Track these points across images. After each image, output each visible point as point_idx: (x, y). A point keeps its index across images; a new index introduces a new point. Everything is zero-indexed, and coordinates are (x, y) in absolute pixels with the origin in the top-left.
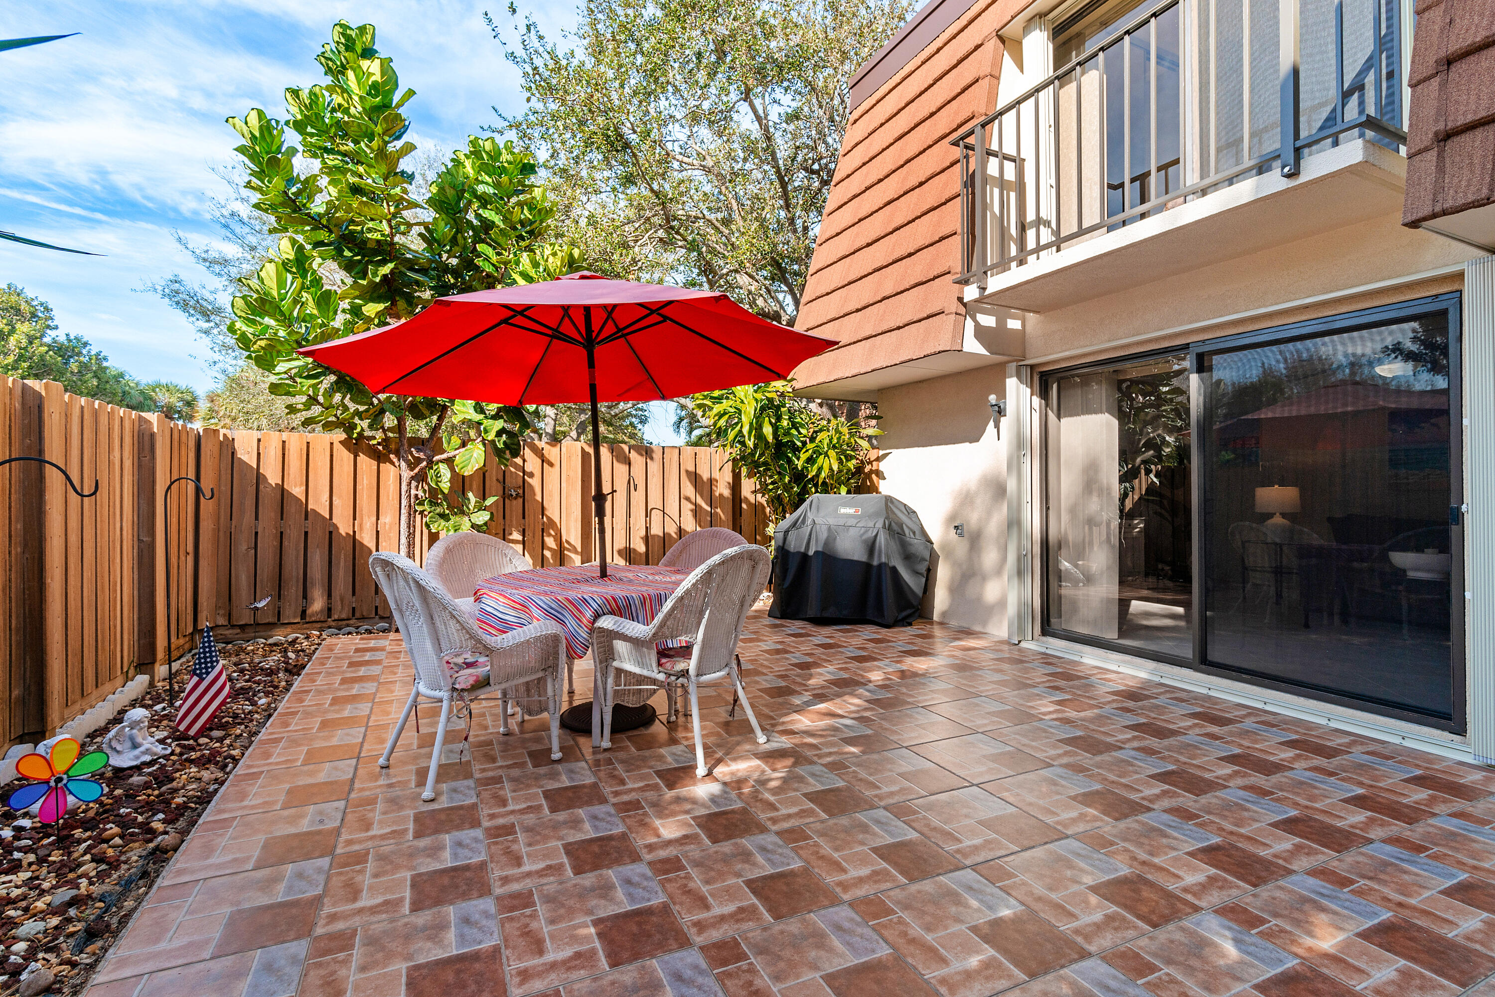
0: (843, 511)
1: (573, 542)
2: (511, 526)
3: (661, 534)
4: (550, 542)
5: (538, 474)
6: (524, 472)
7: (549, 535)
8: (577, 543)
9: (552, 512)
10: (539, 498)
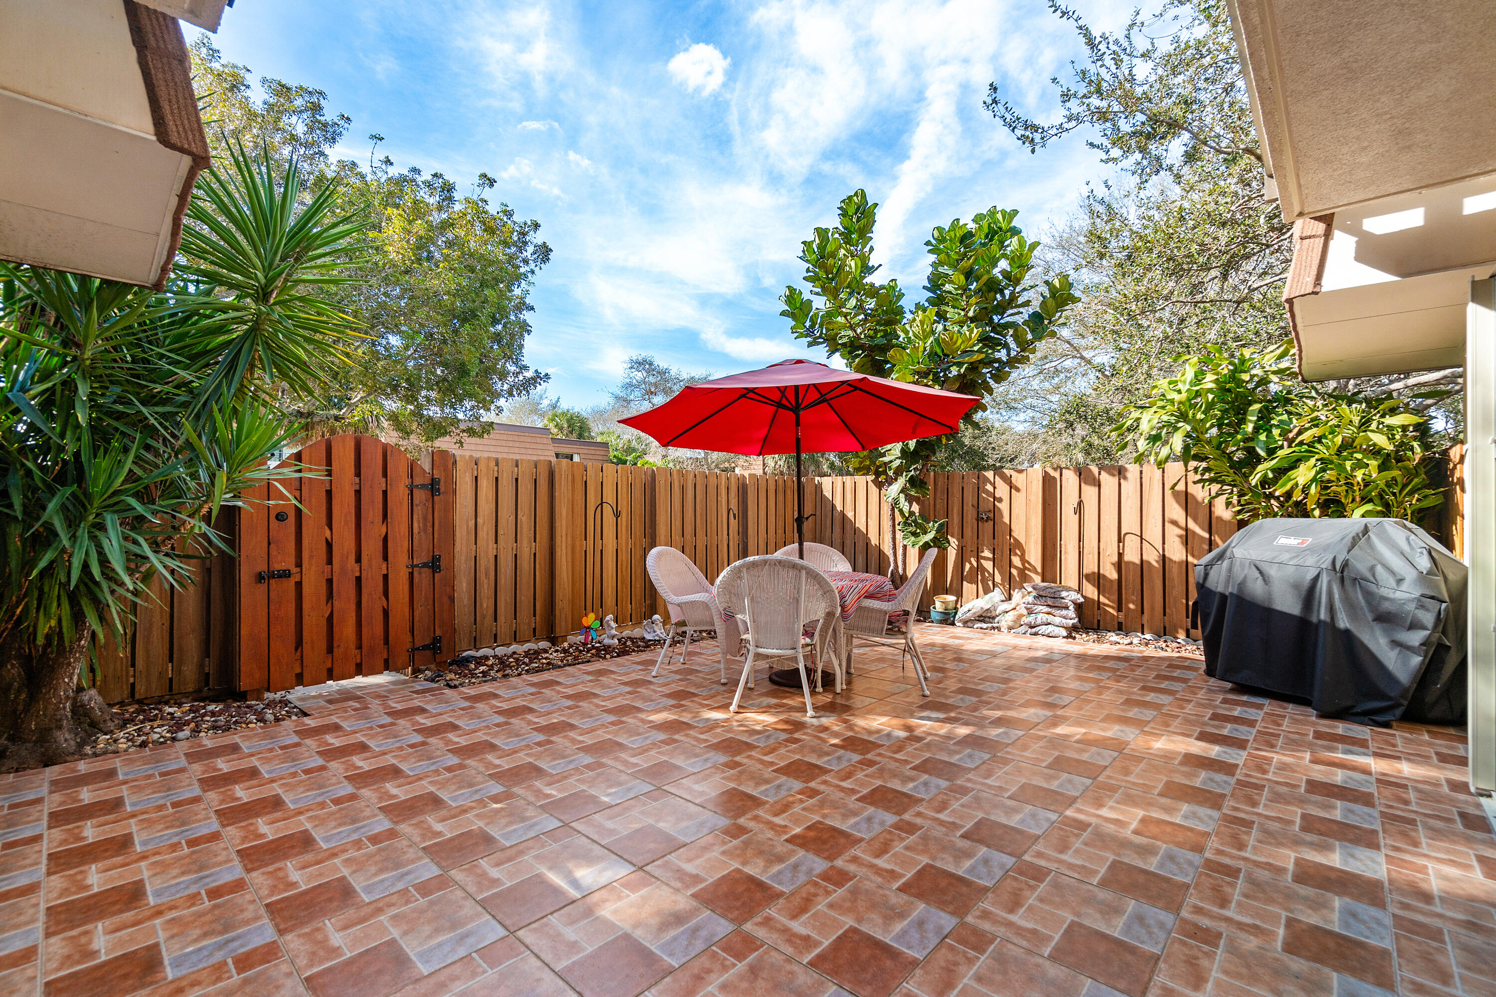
0: (1283, 541)
1: (1033, 562)
2: (983, 545)
3: (1138, 561)
4: (1016, 561)
5: (1006, 498)
6: (994, 498)
7: (1016, 554)
8: (1038, 564)
9: (1018, 533)
10: (1007, 520)
